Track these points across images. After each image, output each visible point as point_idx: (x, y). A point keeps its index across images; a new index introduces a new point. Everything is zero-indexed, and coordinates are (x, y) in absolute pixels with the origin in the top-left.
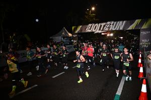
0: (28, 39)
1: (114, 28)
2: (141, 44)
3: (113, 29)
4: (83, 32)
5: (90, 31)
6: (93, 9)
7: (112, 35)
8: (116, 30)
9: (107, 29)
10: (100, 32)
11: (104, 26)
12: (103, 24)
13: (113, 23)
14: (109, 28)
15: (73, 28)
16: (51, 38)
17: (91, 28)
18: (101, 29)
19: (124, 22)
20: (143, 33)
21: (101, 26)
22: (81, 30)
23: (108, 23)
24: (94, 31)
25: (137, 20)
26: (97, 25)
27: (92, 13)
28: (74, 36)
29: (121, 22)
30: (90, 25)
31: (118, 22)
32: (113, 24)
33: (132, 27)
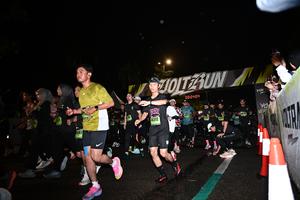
1: (208, 84)
2: (260, 112)
3: (206, 87)
5: (163, 92)
6: (169, 62)
8: (210, 89)
9: (194, 87)
11: (189, 82)
12: (186, 79)
13: (203, 75)
14: (198, 84)
15: (130, 88)
17: (164, 86)
19: (225, 73)
20: (259, 92)
21: (183, 82)
22: (145, 92)
23: (196, 76)
24: (170, 91)
25: (246, 69)
26: (175, 80)
27: (166, 70)
29: (219, 74)
30: (162, 81)
31: (214, 74)
32: (205, 78)
33: (238, 82)
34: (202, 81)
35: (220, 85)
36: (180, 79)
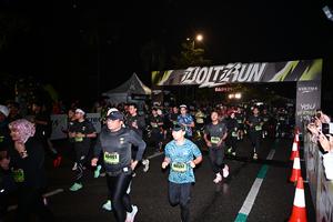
0: (54, 95)
1: (243, 77)
3: (240, 80)
4: (175, 83)
5: (190, 82)
7: (238, 96)
8: (244, 83)
9: (227, 79)
11: (221, 72)
12: (218, 69)
13: (239, 66)
14: (231, 76)
15: (154, 74)
16: (104, 94)
17: (192, 75)
19: (264, 65)
20: (302, 91)
21: (214, 72)
22: (171, 79)
23: (230, 66)
24: (198, 82)
25: (290, 62)
26: (205, 69)
28: (156, 92)
29: (257, 65)
30: (191, 69)
31: (251, 66)
32: (240, 70)
33: (278, 77)
34: (236, 72)
35: (257, 79)
36: (211, 68)
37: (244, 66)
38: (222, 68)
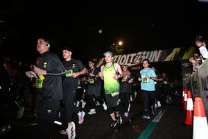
2: (184, 79)
6: (120, 43)
9: (138, 61)
10: (130, 65)
11: (134, 57)
12: (133, 55)
14: (141, 59)
17: (117, 60)
18: (131, 61)
20: (185, 65)
21: (130, 57)
23: (140, 53)
24: (121, 64)
25: (175, 49)
27: (118, 49)
29: (156, 52)
30: (116, 57)
31: (152, 52)
32: (146, 55)
33: (170, 58)
34: (144, 57)
35: (156, 60)
36: (128, 55)
37: (148, 53)
38: (135, 55)
